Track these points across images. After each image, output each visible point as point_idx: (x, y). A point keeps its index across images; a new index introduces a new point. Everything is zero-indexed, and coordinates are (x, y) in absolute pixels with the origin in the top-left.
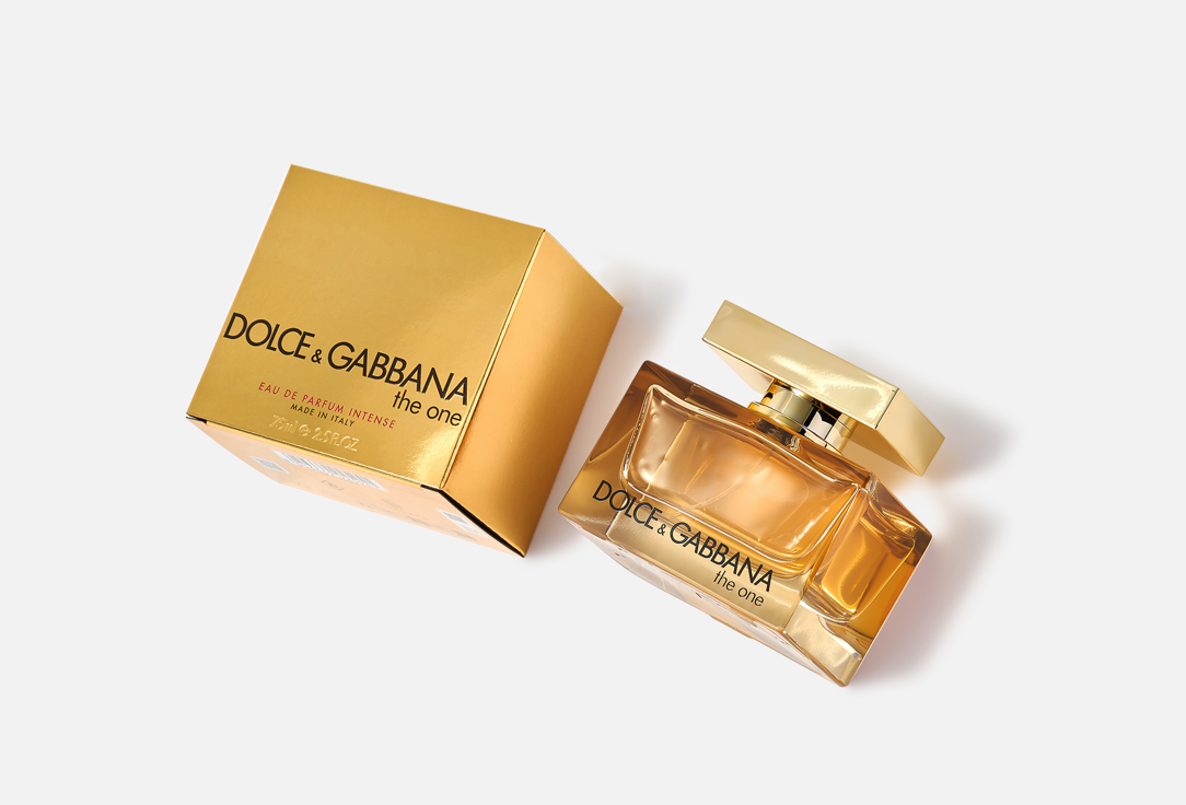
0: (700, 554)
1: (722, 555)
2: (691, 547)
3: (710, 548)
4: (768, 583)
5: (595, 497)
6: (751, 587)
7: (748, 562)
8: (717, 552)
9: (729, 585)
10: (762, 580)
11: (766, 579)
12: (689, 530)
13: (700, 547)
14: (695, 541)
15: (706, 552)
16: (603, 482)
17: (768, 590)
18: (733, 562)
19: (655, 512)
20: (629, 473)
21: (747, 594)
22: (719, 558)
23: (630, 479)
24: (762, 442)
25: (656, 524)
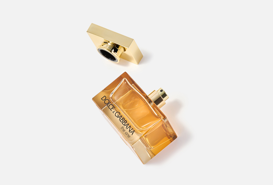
0: (120, 121)
1: (125, 123)
2: (119, 118)
3: (123, 120)
4: (133, 133)
5: (101, 99)
6: (128, 133)
7: (130, 127)
8: (124, 122)
9: (124, 130)
10: (132, 132)
11: (133, 132)
12: (120, 114)
13: (121, 119)
14: (120, 117)
15: (122, 121)
16: (105, 96)
17: (132, 135)
18: (127, 125)
19: (114, 107)
20: (112, 96)
21: (127, 134)
22: (124, 123)
23: (112, 98)
24: (145, 101)
25: (113, 110)
